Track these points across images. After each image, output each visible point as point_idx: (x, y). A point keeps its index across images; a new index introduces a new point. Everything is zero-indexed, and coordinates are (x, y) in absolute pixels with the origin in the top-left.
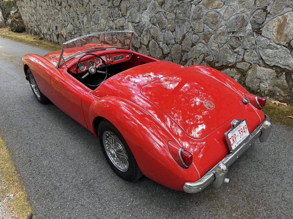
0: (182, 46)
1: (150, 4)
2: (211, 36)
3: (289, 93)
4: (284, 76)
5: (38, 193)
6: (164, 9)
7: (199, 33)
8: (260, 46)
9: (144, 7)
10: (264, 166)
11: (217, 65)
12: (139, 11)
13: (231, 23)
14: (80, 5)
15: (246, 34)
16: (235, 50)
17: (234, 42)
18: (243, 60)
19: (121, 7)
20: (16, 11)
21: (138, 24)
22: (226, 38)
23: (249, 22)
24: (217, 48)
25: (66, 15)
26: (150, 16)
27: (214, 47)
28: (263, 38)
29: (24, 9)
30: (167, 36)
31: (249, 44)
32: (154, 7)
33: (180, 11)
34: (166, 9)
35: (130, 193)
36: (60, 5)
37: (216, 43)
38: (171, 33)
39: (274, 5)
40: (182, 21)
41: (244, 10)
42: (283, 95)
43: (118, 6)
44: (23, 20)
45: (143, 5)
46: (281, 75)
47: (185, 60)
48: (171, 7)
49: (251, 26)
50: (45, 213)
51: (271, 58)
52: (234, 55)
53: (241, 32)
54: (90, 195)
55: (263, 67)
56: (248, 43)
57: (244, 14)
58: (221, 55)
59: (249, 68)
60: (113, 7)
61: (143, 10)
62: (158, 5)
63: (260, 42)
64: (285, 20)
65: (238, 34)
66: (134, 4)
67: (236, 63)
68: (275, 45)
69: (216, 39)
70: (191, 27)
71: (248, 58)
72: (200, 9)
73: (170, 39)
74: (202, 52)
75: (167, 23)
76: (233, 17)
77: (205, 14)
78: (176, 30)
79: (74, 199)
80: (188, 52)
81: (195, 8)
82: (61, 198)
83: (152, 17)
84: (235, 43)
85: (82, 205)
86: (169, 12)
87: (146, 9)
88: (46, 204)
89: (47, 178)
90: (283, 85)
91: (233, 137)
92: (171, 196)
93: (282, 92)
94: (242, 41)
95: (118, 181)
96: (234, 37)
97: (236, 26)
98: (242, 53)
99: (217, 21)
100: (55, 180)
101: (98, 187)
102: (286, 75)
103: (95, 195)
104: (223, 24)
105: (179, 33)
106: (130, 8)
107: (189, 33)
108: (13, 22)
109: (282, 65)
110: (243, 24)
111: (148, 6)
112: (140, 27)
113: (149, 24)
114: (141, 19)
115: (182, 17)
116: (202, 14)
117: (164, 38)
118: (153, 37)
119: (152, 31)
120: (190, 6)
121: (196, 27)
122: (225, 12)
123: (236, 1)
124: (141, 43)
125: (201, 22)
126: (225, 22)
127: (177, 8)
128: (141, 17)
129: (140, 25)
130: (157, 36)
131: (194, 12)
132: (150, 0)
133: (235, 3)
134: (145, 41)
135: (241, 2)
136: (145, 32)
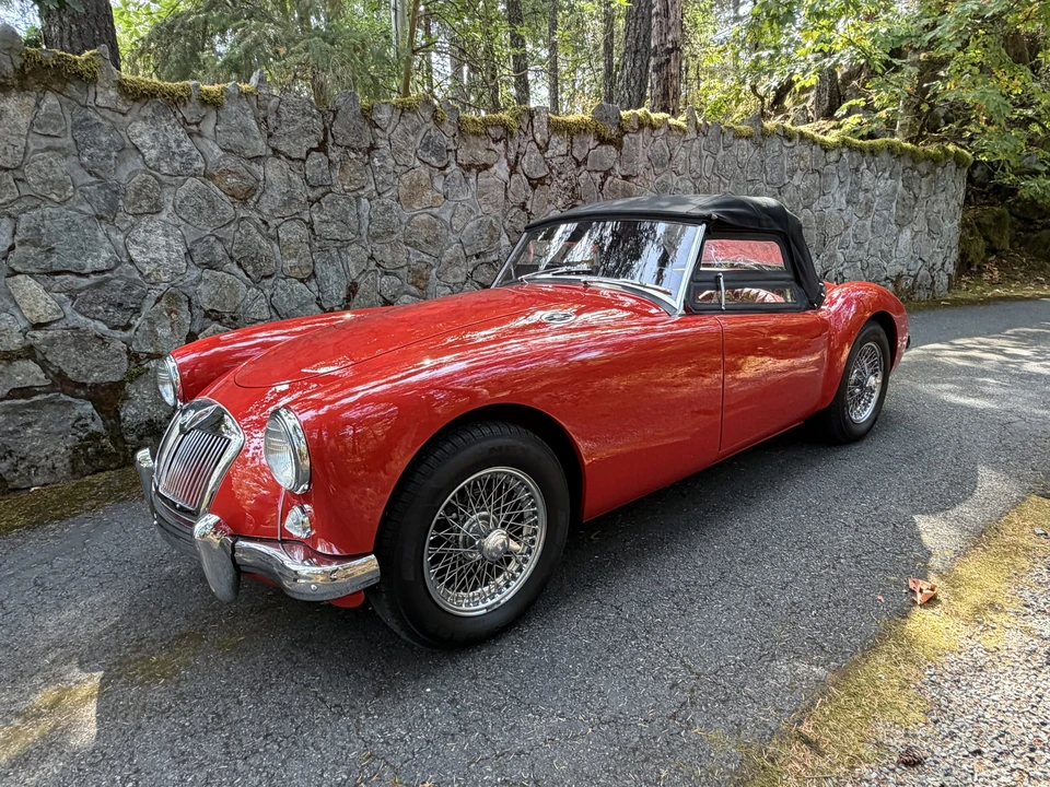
1: (182, 193)
2: (432, 271)
6: (259, 212)
7: (398, 271)
9: (142, 203)
12: (104, 218)
13: (471, 236)
17: (484, 275)
21: (108, 275)
22: (464, 270)
23: (504, 231)
26: (184, 236)
30: (286, 299)
32: (205, 204)
33: (324, 217)
34: (266, 211)
37: (444, 286)
38: (303, 286)
39: (535, 200)
40: (338, 244)
41: (490, 210)
45: (137, 194)
48: (290, 204)
49: (508, 238)
53: (493, 253)
57: (491, 218)
61: (135, 215)
62: (225, 197)
65: (488, 257)
66: (65, 189)
69: (443, 278)
70: (373, 258)
72: (389, 209)
73: (300, 305)
75: (279, 257)
76: (471, 224)
77: (405, 221)
78: (319, 273)
81: (369, 207)
83: (201, 239)
84: (488, 275)
86: (282, 220)
87: (158, 212)
94: (498, 268)
96: (482, 264)
97: (482, 242)
99: (438, 236)
104: (453, 241)
105: (335, 278)
107: (367, 275)
110: (492, 237)
111: (168, 198)
112: (123, 286)
113: (181, 269)
114: (125, 254)
115: (336, 231)
116: (396, 221)
117: (273, 307)
118: (213, 315)
119: (205, 295)
120: (354, 202)
121: (387, 255)
122: (453, 215)
123: (470, 193)
124: (134, 357)
125: (398, 240)
126: (457, 237)
127: (311, 206)
128: (125, 246)
129: (121, 278)
130: (237, 308)
131: (370, 219)
132: (180, 178)
133: (469, 197)
134: (166, 339)
135: (481, 195)
136: (156, 302)
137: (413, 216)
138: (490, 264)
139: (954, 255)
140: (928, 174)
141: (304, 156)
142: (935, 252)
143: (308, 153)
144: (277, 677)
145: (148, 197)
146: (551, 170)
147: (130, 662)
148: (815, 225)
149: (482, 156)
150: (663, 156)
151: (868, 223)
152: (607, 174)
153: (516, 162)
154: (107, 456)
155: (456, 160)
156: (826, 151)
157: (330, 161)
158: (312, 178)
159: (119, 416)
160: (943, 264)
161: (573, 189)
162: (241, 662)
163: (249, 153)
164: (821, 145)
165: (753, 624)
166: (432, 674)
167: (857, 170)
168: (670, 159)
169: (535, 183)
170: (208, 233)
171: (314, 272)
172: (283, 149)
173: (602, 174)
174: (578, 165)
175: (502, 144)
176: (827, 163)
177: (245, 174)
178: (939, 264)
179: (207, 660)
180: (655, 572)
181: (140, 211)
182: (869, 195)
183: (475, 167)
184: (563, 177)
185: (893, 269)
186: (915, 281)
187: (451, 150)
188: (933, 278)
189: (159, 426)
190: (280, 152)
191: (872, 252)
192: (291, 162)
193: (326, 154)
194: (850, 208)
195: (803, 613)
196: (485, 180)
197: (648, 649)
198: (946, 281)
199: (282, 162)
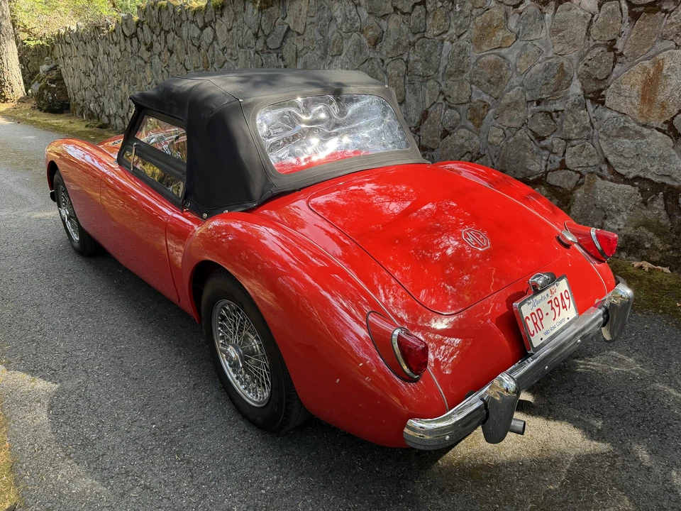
0: (419, 136)
1: (350, 43)
2: (488, 111)
3: (674, 241)
4: (662, 202)
5: (40, 454)
6: (381, 54)
7: (459, 106)
8: (601, 132)
9: (335, 49)
10: (616, 407)
12: (323, 57)
13: (534, 79)
14: (193, 48)
15: (569, 105)
16: (543, 143)
17: (540, 125)
18: (563, 166)
19: (284, 49)
20: (52, 66)
22: (521, 115)
23: (576, 76)
24: (501, 139)
25: (160, 72)
27: (495, 136)
28: (608, 114)
29: (70, 62)
31: (576, 127)
32: (358, 50)
33: (416, 57)
34: (384, 53)
35: (272, 462)
36: (148, 50)
37: (499, 128)
39: (632, 36)
40: (420, 79)
41: (562, 50)
42: (660, 246)
43: (278, 48)
44: (67, 85)
45: (334, 44)
46: (653, 200)
48: (397, 47)
49: (579, 85)
50: (50, 505)
51: (628, 158)
52: (542, 156)
53: (557, 102)
54: (171, 463)
56: (574, 126)
57: (562, 60)
58: (512, 155)
59: (578, 185)
60: (266, 50)
61: (332, 56)
62: (367, 44)
63: (601, 122)
64: (659, 69)
65: (549, 106)
66: (313, 43)
67: (546, 172)
68: (638, 127)
69: (499, 119)
70: (441, 93)
71: (573, 160)
72: (463, 50)
76: (538, 66)
77: (473, 61)
78: (407, 101)
79: (127, 473)
80: (433, 150)
81: (450, 48)
82: (95, 469)
84: (544, 126)
85: (146, 487)
86: (391, 60)
88: (54, 482)
89: (68, 419)
90: (658, 223)
91: (533, 316)
92: (377, 472)
93: (657, 240)
94: (559, 120)
95: (245, 432)
96: (541, 112)
97: (545, 87)
98: (561, 150)
99: (501, 78)
100: (87, 426)
101: (192, 445)
102: (665, 199)
103: (182, 465)
104: (515, 84)
105: (415, 106)
106: (304, 52)
107: (436, 107)
108: (43, 89)
109: (654, 175)
110: (561, 83)
111: (345, 46)
115: (421, 69)
116: (467, 61)
120: (440, 45)
121: (454, 91)
122: (521, 56)
123: (544, 31)
125: (465, 79)
126: (520, 79)
127: (410, 49)
131: (449, 59)
132: (349, 34)
133: (542, 35)
137: (481, 57)
141: (410, 10)
143: (413, 7)
145: (337, 46)
157: (427, 12)
158: (413, 27)
163: (381, 13)
170: (357, 67)
171: (404, 98)
172: (399, 7)
177: (377, 28)
181: (334, 54)
190: (398, 9)
192: (403, 16)
193: (425, 6)
199: (398, 17)
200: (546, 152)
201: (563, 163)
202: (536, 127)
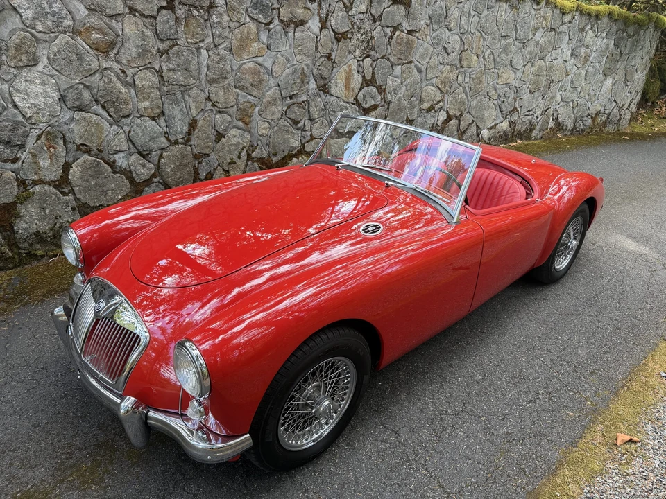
0: (191, 146)
1: (55, 47)
2: (254, 109)
6: (119, 63)
7: (229, 109)
8: (331, 111)
11: (275, 159)
13: (286, 80)
15: (311, 96)
16: (299, 125)
17: (296, 112)
18: (312, 138)
22: (280, 108)
23: (312, 77)
24: (268, 129)
26: (57, 84)
27: (263, 129)
28: (332, 98)
30: (140, 134)
31: (316, 110)
32: (74, 57)
33: (171, 66)
34: (124, 62)
37: (264, 121)
38: (154, 123)
39: (338, 51)
40: (182, 89)
41: (302, 59)
47: (207, 175)
48: (144, 55)
49: (314, 82)
52: (298, 134)
53: (303, 95)
55: (336, 138)
57: (303, 66)
58: (279, 139)
62: (90, 50)
63: (329, 104)
64: (350, 70)
67: (303, 145)
68: (345, 104)
69: (263, 114)
70: (209, 100)
71: (317, 131)
72: (223, 58)
73: (152, 139)
74: (241, 147)
75: (135, 100)
76: (287, 71)
77: (235, 68)
78: (166, 112)
80: (208, 155)
81: (208, 56)
83: (72, 87)
86: (137, 69)
87: (35, 65)
96: (294, 104)
97: (294, 85)
98: (309, 127)
99: (260, 81)
104: (273, 85)
105: (179, 116)
107: (204, 113)
110: (303, 82)
111: (43, 53)
112: (10, 127)
113: (56, 112)
114: (10, 101)
115: (181, 78)
116: (228, 68)
117: (131, 140)
118: (84, 148)
119: (77, 132)
120: (196, 53)
121: (220, 96)
122: (274, 63)
123: (288, 45)
124: (22, 183)
125: (230, 85)
126: (276, 81)
127: (161, 57)
128: (10, 94)
129: (7, 120)
130: (102, 142)
131: (208, 67)
132: (53, 35)
133: (287, 48)
134: (47, 169)
135: (296, 46)
136: (37, 140)
138: (300, 104)
139: (639, 97)
140: (634, 35)
141: (155, 13)
142: (626, 96)
143: (158, 11)
144: (173, 487)
145: (27, 52)
146: (353, 26)
147: (67, 468)
148: (545, 73)
149: (300, 13)
150: (440, 16)
151: (583, 73)
152: (396, 28)
153: (326, 18)
154: (6, 259)
155: (279, 17)
156: (563, 14)
157: (177, 18)
158: (161, 33)
159: (13, 229)
160: (630, 104)
161: (368, 42)
162: (146, 473)
163: (110, 12)
164: (560, 9)
165: (483, 450)
166: (278, 488)
167: (583, 30)
168: (445, 18)
169: (340, 37)
170: (77, 81)
171: (162, 111)
172: (138, 7)
173: (392, 29)
174: (375, 21)
175: (316, 4)
176: (563, 23)
177: (108, 30)
178: (627, 105)
179: (122, 469)
180: (420, 400)
181: (21, 64)
182: (588, 50)
183: (294, 23)
184: (362, 31)
185: (595, 107)
186: (608, 118)
187: (274, 9)
188: (620, 115)
189: (44, 236)
190: (136, 10)
191: (582, 95)
192: (144, 19)
193: (173, 11)
194: (573, 60)
195: (514, 442)
196: (300, 33)
197: (417, 470)
198: (629, 117)
199: (137, 19)
200: (300, 131)
201: (311, 135)
202: (294, 115)
